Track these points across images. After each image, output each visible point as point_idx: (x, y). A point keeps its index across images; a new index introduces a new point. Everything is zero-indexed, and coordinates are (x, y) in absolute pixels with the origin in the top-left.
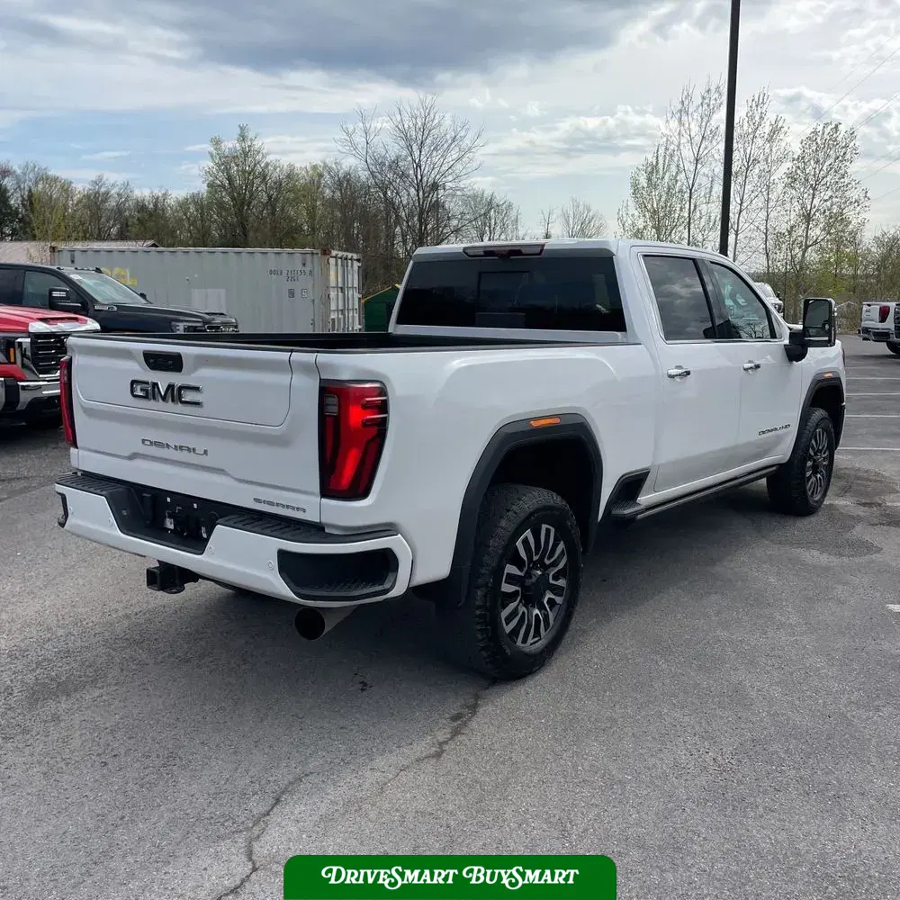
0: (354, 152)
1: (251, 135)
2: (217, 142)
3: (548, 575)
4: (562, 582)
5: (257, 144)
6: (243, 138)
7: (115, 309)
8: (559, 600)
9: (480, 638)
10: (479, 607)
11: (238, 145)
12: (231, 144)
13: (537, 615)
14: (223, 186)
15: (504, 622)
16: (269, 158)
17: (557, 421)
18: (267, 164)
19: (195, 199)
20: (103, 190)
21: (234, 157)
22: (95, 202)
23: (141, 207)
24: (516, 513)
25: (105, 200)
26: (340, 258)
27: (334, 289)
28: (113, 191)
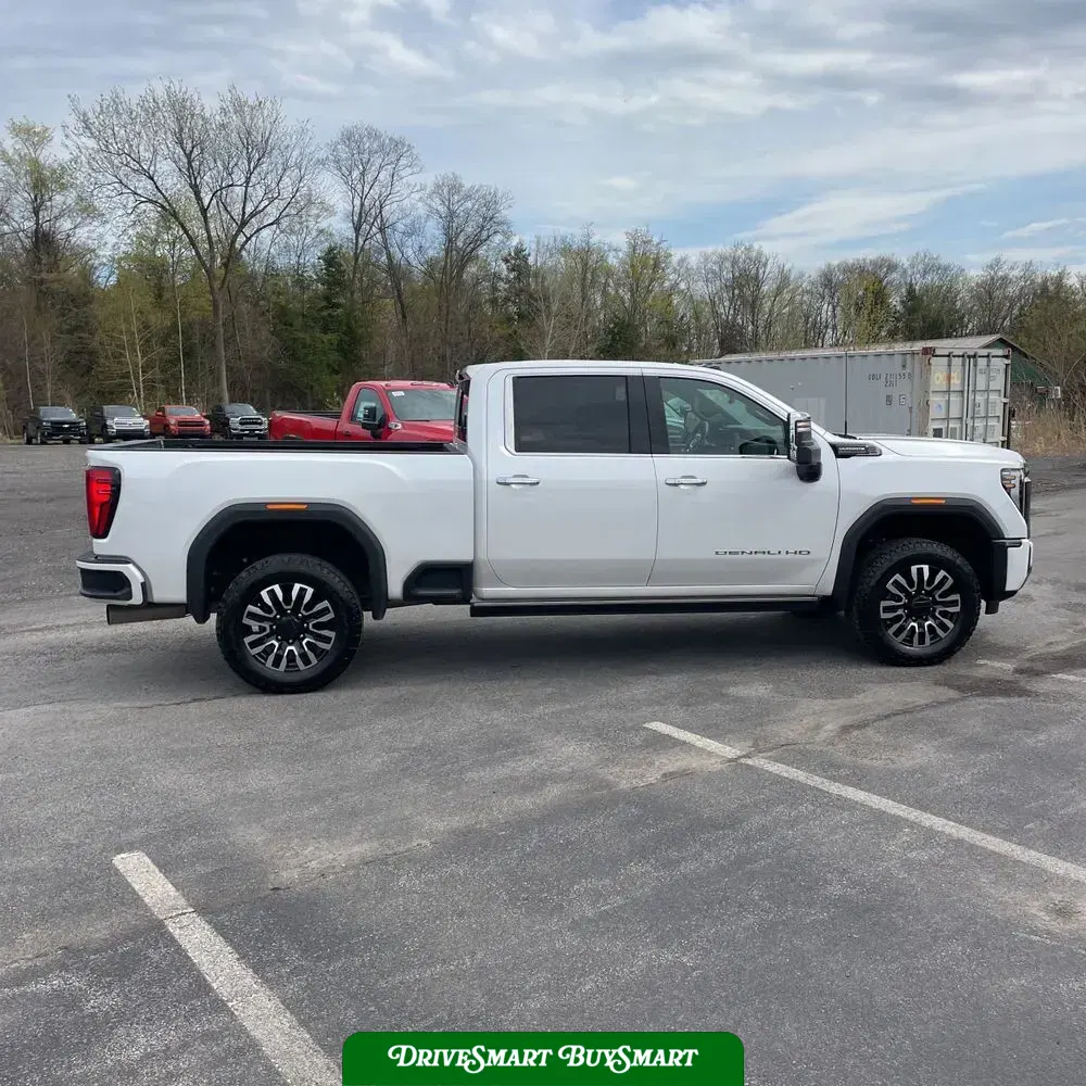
3: (308, 623)
4: (327, 633)
8: (324, 645)
17: (303, 507)
20: (1000, 274)
26: (959, 356)
27: (942, 394)
28: (1012, 274)
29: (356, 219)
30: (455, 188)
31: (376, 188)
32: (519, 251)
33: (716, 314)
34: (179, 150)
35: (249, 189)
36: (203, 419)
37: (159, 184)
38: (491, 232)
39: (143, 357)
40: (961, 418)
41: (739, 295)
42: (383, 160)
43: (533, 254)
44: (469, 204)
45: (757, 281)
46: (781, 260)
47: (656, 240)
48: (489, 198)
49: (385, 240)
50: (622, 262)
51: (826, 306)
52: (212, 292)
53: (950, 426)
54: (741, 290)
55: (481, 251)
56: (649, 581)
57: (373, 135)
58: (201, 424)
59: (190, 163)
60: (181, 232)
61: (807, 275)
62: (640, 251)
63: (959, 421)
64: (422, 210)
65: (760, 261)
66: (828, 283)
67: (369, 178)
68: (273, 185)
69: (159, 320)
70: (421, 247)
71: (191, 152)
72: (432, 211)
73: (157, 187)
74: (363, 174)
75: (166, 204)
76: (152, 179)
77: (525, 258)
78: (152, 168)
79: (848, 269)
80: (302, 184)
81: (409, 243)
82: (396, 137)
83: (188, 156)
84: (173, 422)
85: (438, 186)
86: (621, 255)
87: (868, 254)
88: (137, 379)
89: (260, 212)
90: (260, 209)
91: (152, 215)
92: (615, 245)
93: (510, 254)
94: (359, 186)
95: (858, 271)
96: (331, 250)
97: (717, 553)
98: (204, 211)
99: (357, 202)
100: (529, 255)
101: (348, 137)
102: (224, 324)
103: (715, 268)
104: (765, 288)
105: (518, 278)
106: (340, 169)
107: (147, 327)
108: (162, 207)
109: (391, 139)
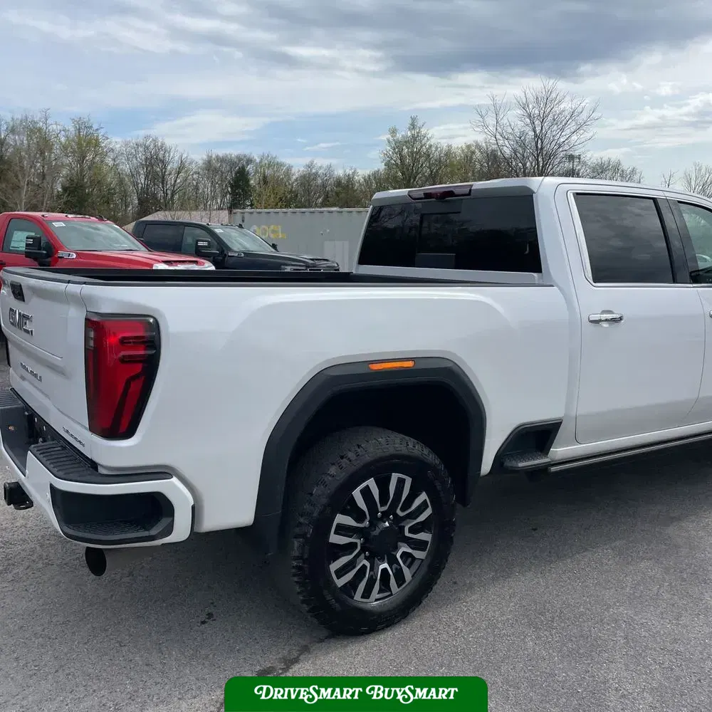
0: (486, 130)
1: (419, 124)
2: (394, 132)
3: (404, 527)
4: (425, 536)
5: (423, 131)
6: (413, 126)
7: (243, 255)
8: (419, 555)
9: (299, 590)
10: (296, 558)
11: (409, 132)
12: (404, 133)
13: (385, 570)
14: (397, 165)
15: (334, 576)
16: (432, 142)
17: (410, 364)
18: (431, 146)
19: (375, 174)
20: (314, 171)
21: (406, 142)
22: (307, 180)
23: (338, 183)
24: (350, 461)
25: (315, 179)
28: (320, 172)
33: (135, 184)
45: (164, 162)
46: (180, 149)
47: (95, 127)
50: (70, 140)
56: (683, 422)
61: (195, 162)
62: (83, 133)
65: (165, 149)
66: (211, 167)
79: (222, 160)
86: (68, 135)
87: (233, 152)
95: (230, 162)
103: (133, 151)
104: (170, 167)
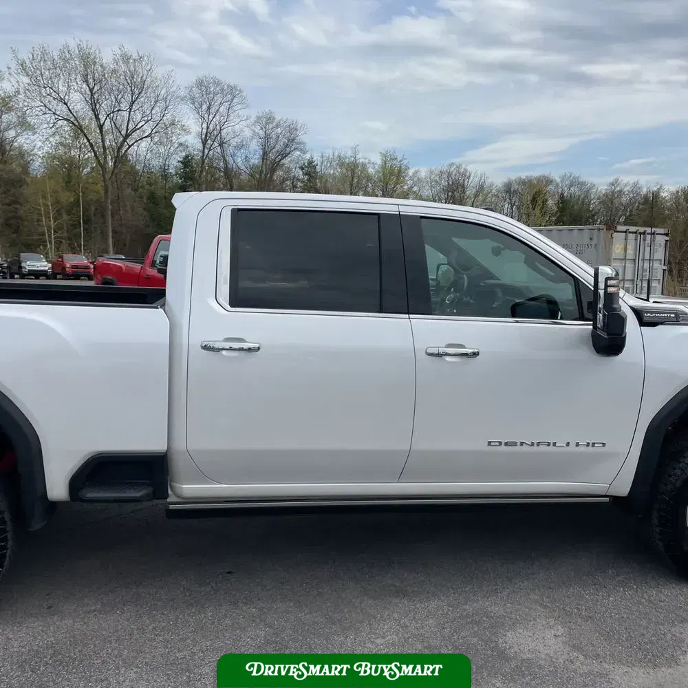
20: (618, 189)
22: (610, 200)
25: (619, 197)
26: (633, 233)
27: (621, 261)
28: (626, 189)
29: (203, 137)
30: (270, 119)
31: (217, 117)
32: (310, 162)
34: (84, 86)
35: (132, 113)
36: (89, 264)
37: (71, 108)
38: (292, 149)
39: (55, 222)
40: (633, 280)
41: (451, 196)
42: (223, 99)
43: (319, 164)
44: (279, 130)
45: (463, 188)
47: (399, 159)
48: (292, 126)
49: (223, 152)
50: (378, 172)
51: (506, 206)
52: (104, 181)
53: (625, 286)
54: (453, 193)
55: (286, 161)
56: (401, 476)
57: (217, 83)
58: (87, 267)
59: (92, 94)
60: (86, 141)
61: (495, 186)
62: (389, 165)
63: (631, 282)
64: (248, 133)
65: (466, 175)
66: (508, 190)
67: (213, 110)
68: (148, 112)
69: (67, 198)
70: (246, 157)
71: (94, 88)
72: (255, 134)
73: (69, 110)
74: (209, 108)
75: (75, 122)
76: (66, 104)
77: (315, 167)
78: (67, 97)
79: (522, 183)
80: (166, 112)
81: (239, 154)
82: (232, 84)
83: (91, 90)
84: (68, 265)
85: (259, 118)
86: (377, 167)
88: (50, 236)
89: (139, 129)
90: (138, 127)
91: (66, 129)
92: (372, 161)
93: (304, 164)
94: (206, 116)
96: (187, 157)
97: (490, 443)
98: (101, 127)
99: (205, 126)
100: (317, 165)
101: (200, 83)
102: (112, 202)
103: (437, 178)
104: (468, 193)
105: (309, 180)
106: (193, 104)
107: (58, 202)
108: (73, 123)
109: (228, 86)
